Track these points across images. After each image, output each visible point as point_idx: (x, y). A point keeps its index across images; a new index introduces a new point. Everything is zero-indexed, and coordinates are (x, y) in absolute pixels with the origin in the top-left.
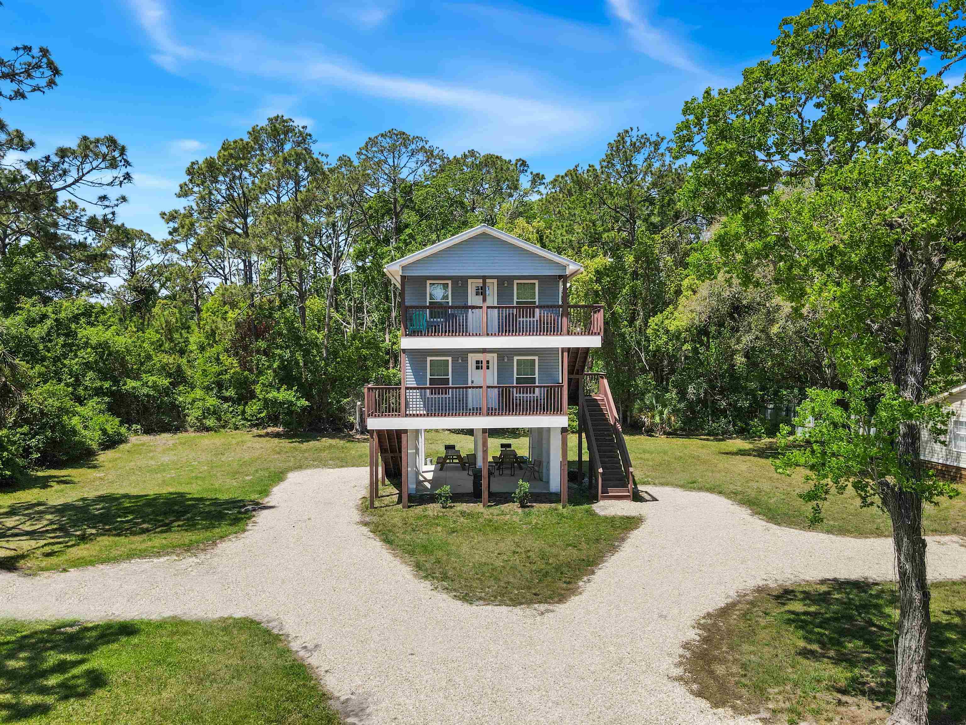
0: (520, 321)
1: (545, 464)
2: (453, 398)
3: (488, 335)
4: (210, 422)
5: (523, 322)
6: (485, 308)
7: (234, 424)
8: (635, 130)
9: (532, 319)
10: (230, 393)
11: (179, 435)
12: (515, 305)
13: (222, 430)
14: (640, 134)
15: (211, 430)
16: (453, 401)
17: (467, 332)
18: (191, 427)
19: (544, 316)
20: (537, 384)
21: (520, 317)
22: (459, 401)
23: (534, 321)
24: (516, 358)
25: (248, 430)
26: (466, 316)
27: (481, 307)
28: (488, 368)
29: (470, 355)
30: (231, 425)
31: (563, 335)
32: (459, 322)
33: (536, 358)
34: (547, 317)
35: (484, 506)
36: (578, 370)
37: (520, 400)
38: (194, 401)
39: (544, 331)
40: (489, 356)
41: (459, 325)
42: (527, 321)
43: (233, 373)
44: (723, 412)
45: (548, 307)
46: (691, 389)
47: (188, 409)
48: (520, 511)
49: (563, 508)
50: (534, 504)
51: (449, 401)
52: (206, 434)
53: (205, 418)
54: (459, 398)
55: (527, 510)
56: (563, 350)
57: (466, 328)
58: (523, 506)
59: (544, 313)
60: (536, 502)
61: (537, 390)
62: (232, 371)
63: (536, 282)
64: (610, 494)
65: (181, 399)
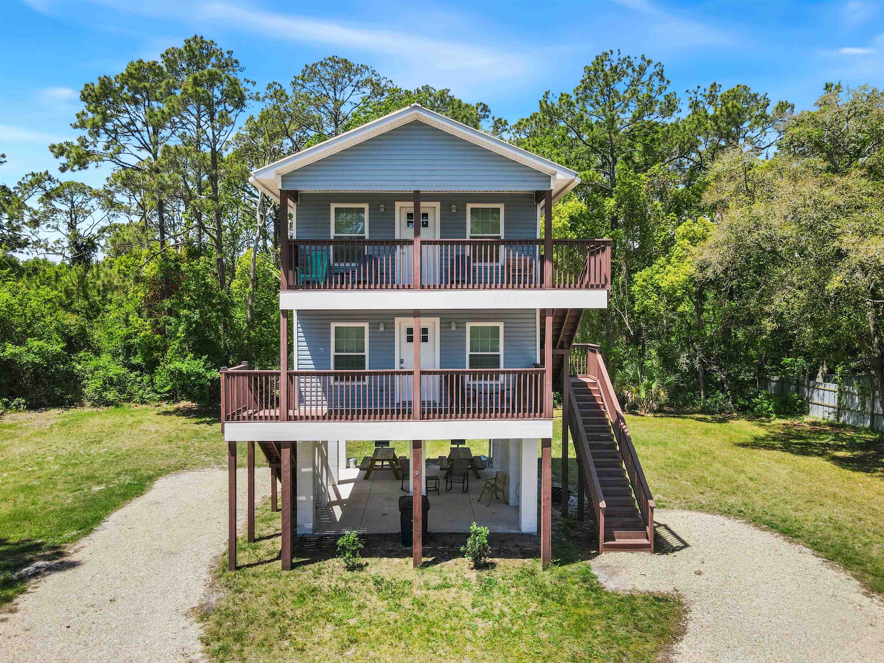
0: (474, 268)
1: (512, 480)
2: (370, 386)
3: (422, 287)
4: (110, 396)
5: (480, 268)
6: (417, 243)
7: (141, 397)
8: (616, 53)
9: (494, 264)
10: (137, 360)
11: (72, 411)
12: (468, 239)
13: (126, 404)
14: (622, 57)
15: (112, 404)
16: (370, 391)
17: (393, 283)
18: (89, 400)
19: (514, 260)
20: (502, 368)
21: (474, 261)
22: (381, 391)
23: (497, 267)
24: (469, 325)
25: (157, 404)
26: (393, 260)
27: (411, 243)
28: (425, 339)
29: (397, 320)
30: (137, 399)
31: (545, 289)
32: (382, 269)
33: (501, 325)
34: (520, 260)
35: (415, 565)
36: (562, 342)
37: (474, 390)
38: (97, 369)
39: (514, 283)
40: (425, 322)
41: (382, 274)
42: (486, 268)
43: (144, 337)
44: (720, 386)
45: (520, 242)
46: (683, 360)
47: (87, 378)
48: (473, 575)
49: (544, 569)
50: (496, 560)
51: (364, 391)
52: (105, 408)
53: (105, 390)
54: (381, 387)
55: (484, 574)
56: (544, 312)
57: (393, 278)
58: (479, 566)
59: (514, 255)
60: (499, 554)
61: (501, 376)
62: (142, 334)
63: (501, 207)
64: (618, 541)
65: (79, 367)
